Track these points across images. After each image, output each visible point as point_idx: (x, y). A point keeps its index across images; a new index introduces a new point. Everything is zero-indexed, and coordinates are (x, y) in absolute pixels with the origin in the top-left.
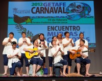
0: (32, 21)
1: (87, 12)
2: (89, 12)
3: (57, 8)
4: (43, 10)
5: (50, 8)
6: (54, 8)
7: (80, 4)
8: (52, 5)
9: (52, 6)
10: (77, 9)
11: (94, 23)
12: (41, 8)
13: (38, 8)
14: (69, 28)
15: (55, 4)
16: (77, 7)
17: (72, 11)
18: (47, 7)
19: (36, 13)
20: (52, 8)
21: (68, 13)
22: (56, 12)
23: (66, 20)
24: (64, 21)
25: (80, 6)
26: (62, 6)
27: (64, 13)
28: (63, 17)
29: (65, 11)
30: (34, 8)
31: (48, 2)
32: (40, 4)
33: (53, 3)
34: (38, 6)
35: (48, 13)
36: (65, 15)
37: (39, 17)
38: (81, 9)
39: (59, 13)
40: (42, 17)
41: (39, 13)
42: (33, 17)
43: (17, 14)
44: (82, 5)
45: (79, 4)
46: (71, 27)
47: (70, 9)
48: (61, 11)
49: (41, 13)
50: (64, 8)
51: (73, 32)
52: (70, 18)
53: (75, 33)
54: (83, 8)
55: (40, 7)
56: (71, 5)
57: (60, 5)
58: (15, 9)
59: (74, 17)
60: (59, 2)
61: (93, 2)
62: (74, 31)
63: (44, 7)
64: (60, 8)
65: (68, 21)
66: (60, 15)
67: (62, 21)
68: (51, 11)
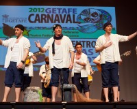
0: (30, 33)
3: (65, 15)
4: (44, 19)
5: (54, 15)
6: (61, 15)
7: (97, 11)
8: (57, 12)
10: (92, 17)
12: (42, 15)
13: (38, 15)
15: (61, 11)
16: (93, 15)
17: (86, 20)
19: (35, 22)
20: (57, 15)
21: (80, 23)
22: (63, 22)
23: (77, 33)
24: (74, 34)
25: (96, 13)
26: (71, 14)
27: (74, 22)
28: (73, 29)
29: (76, 21)
30: (33, 15)
31: (52, 7)
32: (41, 10)
33: (59, 9)
34: (37, 13)
35: (52, 22)
36: (75, 25)
37: (39, 28)
38: (97, 18)
39: (67, 22)
40: (44, 28)
41: (39, 22)
42: (31, 28)
43: (8, 23)
44: (99, 13)
45: (95, 11)
46: (84, 42)
47: (83, 17)
48: (70, 20)
49: (42, 22)
50: (74, 16)
51: (87, 49)
52: (82, 30)
53: (89, 51)
54: (101, 16)
55: (40, 14)
56: (84, 12)
57: (69, 11)
58: (5, 16)
59: (88, 28)
60: (67, 8)
61: (114, 8)
62: (89, 48)
63: (46, 14)
64: (69, 16)
65: (81, 34)
66: (69, 25)
67: (72, 34)
68: (56, 20)
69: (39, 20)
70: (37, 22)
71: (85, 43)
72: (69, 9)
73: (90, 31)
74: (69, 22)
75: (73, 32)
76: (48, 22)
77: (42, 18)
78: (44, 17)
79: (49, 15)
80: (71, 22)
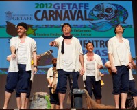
0: (36, 32)
1: (121, 19)
2: (125, 18)
3: (75, 11)
4: (52, 16)
5: (64, 11)
6: (71, 12)
7: (112, 6)
9: (67, 9)
10: (106, 13)
11: (133, 36)
12: (50, 11)
13: (45, 12)
14: (95, 43)
15: (71, 6)
16: (107, 11)
17: (99, 16)
18: (59, 11)
19: (42, 19)
20: (66, 12)
21: (92, 20)
22: (73, 19)
23: (90, 31)
24: (86, 33)
25: (110, 9)
26: (83, 10)
27: (86, 19)
28: (85, 26)
29: (88, 17)
30: (40, 11)
31: (61, 2)
32: (49, 6)
33: (69, 5)
34: (45, 9)
35: (61, 19)
36: (87, 23)
37: (46, 26)
38: (112, 14)
39: (77, 19)
40: (52, 26)
41: (47, 19)
42: (37, 26)
44: (114, 8)
45: (109, 6)
46: (97, 41)
47: (96, 13)
48: (82, 17)
49: (50, 19)
50: (85, 12)
51: (101, 49)
52: (95, 27)
53: (103, 51)
54: (116, 12)
55: (48, 10)
56: (97, 7)
57: (80, 7)
58: (9, 13)
59: (102, 26)
60: (77, 3)
61: (130, 3)
62: (103, 49)
63: (55, 10)
64: (80, 12)
65: (93, 32)
66: (80, 22)
67: (83, 33)
68: (65, 17)
69: (46, 17)
70: (45, 19)
71: (99, 43)
72: (80, 4)
73: (103, 29)
74: (80, 19)
75: (85, 31)
76: (56, 19)
77: (50, 15)
78: (52, 13)
79: (57, 12)
80: (82, 19)
